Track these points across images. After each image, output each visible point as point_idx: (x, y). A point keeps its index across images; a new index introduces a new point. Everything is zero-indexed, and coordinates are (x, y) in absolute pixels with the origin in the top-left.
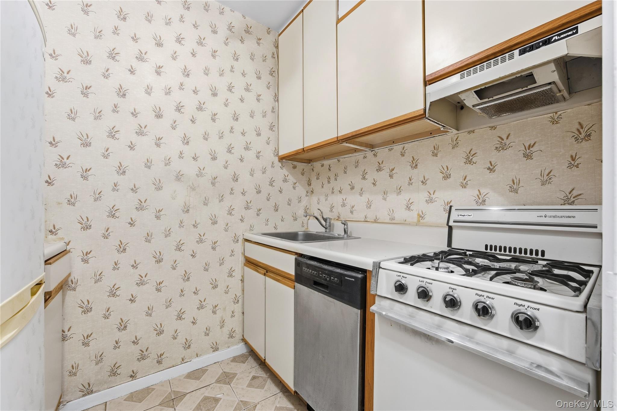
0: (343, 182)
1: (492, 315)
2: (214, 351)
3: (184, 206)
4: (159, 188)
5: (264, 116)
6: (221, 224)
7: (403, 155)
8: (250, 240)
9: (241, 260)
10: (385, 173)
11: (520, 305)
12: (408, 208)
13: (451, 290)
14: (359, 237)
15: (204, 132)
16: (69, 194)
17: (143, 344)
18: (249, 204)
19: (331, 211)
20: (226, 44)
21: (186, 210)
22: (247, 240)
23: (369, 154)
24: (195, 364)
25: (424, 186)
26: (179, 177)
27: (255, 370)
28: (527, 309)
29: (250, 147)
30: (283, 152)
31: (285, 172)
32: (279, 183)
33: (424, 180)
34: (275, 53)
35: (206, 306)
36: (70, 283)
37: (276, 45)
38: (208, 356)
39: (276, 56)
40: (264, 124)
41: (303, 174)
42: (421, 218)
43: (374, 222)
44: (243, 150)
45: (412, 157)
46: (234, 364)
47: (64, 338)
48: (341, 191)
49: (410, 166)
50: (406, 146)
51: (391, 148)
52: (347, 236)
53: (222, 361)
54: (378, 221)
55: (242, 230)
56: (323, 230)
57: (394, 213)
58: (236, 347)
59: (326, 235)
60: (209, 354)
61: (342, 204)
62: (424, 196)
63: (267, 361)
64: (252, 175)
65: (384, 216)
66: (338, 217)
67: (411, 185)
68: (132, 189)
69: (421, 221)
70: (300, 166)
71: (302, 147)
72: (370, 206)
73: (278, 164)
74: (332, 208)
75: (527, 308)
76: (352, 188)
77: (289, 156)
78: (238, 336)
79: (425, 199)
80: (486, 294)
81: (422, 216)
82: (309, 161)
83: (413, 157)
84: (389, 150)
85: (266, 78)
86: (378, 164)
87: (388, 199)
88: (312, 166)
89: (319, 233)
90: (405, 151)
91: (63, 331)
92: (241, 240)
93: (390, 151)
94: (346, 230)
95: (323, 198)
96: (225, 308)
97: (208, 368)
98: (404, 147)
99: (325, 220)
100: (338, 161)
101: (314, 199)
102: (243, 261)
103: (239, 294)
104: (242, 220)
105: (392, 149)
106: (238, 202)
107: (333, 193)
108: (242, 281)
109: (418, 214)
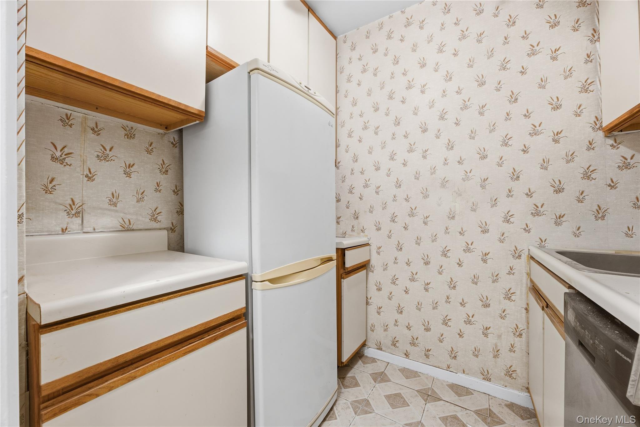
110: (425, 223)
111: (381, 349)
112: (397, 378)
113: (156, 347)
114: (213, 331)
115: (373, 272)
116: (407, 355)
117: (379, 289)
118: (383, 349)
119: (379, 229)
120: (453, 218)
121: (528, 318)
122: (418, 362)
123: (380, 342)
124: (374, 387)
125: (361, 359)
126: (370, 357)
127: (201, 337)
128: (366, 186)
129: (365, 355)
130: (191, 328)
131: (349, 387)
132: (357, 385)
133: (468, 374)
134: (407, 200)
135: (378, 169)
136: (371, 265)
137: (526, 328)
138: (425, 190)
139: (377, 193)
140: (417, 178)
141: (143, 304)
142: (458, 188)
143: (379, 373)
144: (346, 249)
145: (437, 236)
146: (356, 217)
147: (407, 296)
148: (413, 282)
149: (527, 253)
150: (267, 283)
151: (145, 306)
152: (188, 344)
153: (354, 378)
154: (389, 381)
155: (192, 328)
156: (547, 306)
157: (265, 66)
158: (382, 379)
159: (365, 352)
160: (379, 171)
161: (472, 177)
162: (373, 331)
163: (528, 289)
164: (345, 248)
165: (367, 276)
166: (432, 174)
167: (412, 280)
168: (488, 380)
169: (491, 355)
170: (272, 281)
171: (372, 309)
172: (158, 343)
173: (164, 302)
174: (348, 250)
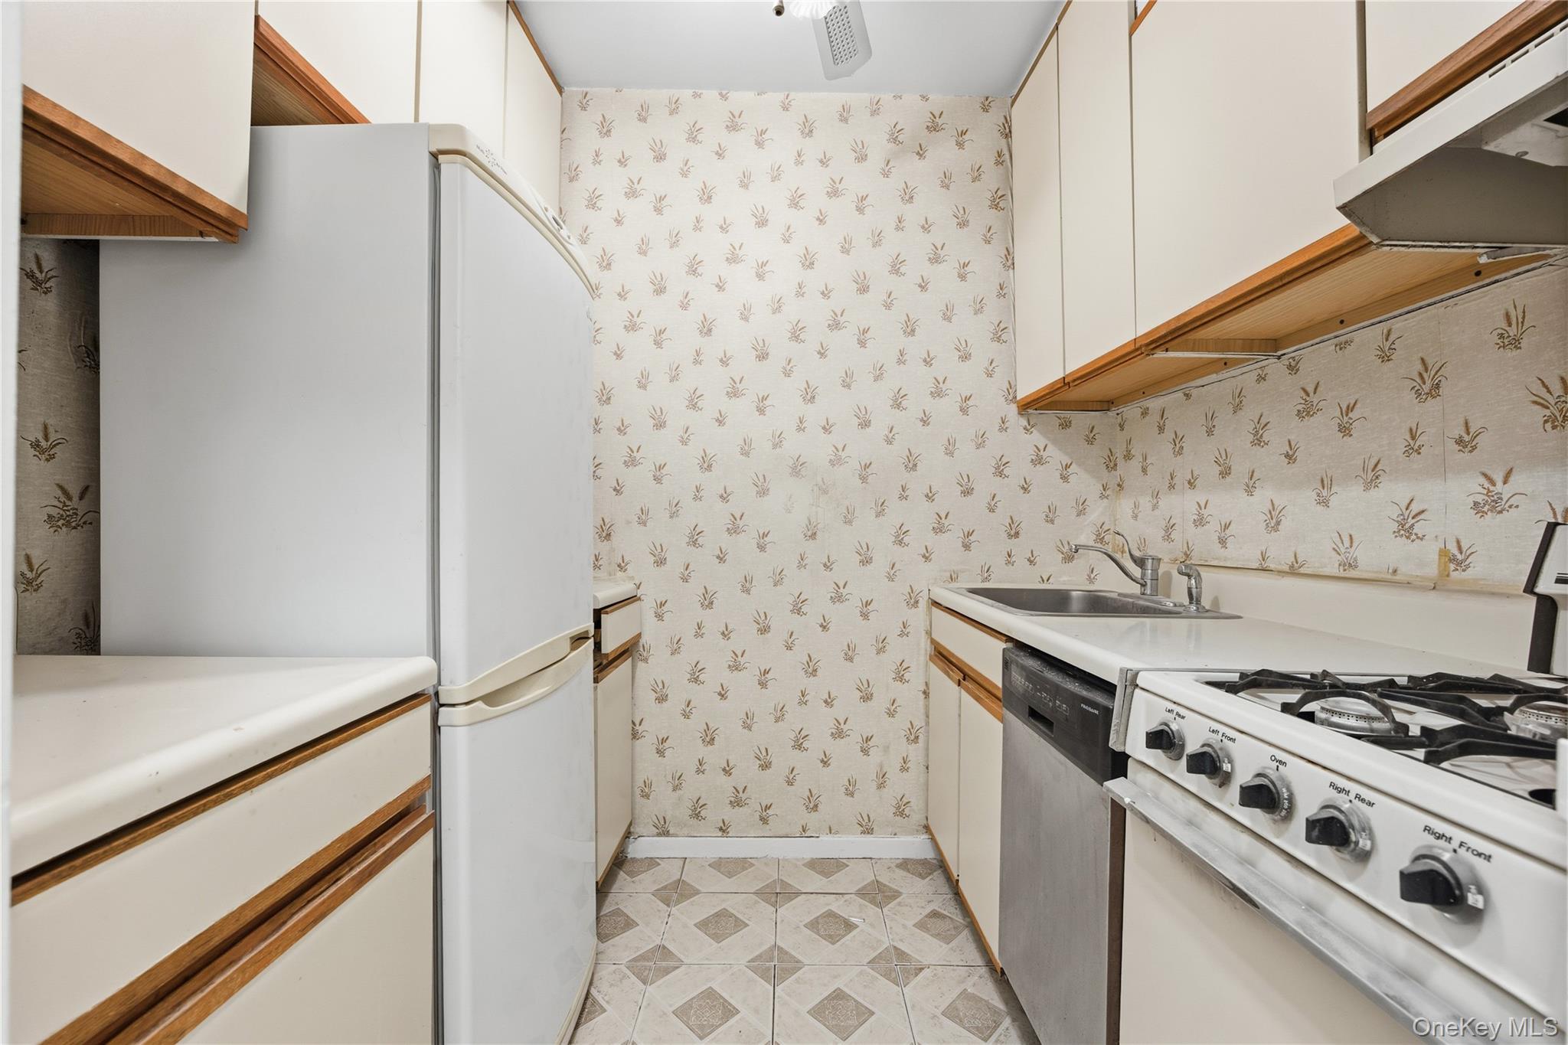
0: (1200, 458)
1: (1357, 848)
2: (863, 832)
3: (807, 526)
4: (763, 492)
5: (978, 311)
6: (880, 565)
7: (1385, 358)
8: (939, 602)
9: (925, 647)
10: (1324, 422)
11: (1440, 837)
12: (1405, 529)
13: (1275, 764)
14: (1239, 614)
15: (844, 370)
16: (639, 508)
17: (739, 778)
18: (943, 521)
19: (1168, 537)
20: (886, 175)
21: (809, 533)
22: (936, 604)
23: (1274, 367)
24: (827, 846)
25: (1466, 456)
26: (797, 469)
27: (941, 900)
28: (1459, 850)
29: (944, 389)
30: (1027, 389)
31: (1037, 438)
32: (1020, 468)
33: (1468, 434)
34: (1006, 152)
35: (847, 733)
36: (642, 649)
37: (1008, 130)
38: (851, 838)
39: (1004, 159)
40: (975, 329)
41: (1090, 441)
42: (1452, 566)
43: (1288, 573)
44: (929, 398)
45: (1420, 361)
46: (901, 873)
47: (635, 735)
48: (1192, 481)
49: (1414, 391)
50: (1397, 326)
51: (1343, 339)
52: (1198, 608)
53: (880, 859)
54: (1302, 570)
55: (928, 580)
56: (1136, 589)
57: (1355, 545)
58: (910, 839)
59: (1141, 602)
60: (853, 834)
61: (1196, 517)
62: (1467, 487)
63: (960, 884)
64: (950, 453)
65: (1321, 555)
66: (1186, 554)
67: (1415, 454)
68: (721, 496)
69: (1455, 575)
70: (1082, 420)
71: (1062, 376)
72: (1278, 523)
73: (1016, 421)
74: (1169, 529)
75: (1457, 848)
76: (1225, 473)
77: (1038, 399)
78: (917, 818)
79: (1470, 501)
80: (1355, 789)
81: (1460, 557)
82: (1106, 404)
83: (1422, 359)
84: (1338, 348)
85: (983, 216)
86: (1303, 394)
87: (1334, 501)
88: (1120, 415)
89: (1126, 596)
90: (1393, 343)
91: (633, 723)
92: (923, 603)
93: (1341, 349)
94: (1194, 591)
95: (1145, 502)
96: (888, 747)
97: (851, 863)
98: (1389, 332)
99: (1140, 562)
100: (1185, 398)
101: (1125, 505)
102: (929, 649)
103: (919, 723)
104: (926, 558)
105: (1346, 342)
106: (918, 516)
107: (1172, 487)
108: (926, 693)
109: (1441, 551)
110: (762, 548)
111: (665, 833)
112: (710, 882)
113: (235, 926)
114: (362, 855)
115: (646, 660)
116: (724, 830)
117: (662, 699)
118: (671, 832)
119: (660, 562)
120: (813, 536)
121: (927, 707)
122: (747, 837)
123: (664, 818)
124: (669, 915)
125: (624, 869)
126: (642, 859)
127: (334, 876)
128: (631, 462)
129: (629, 857)
130: (317, 854)
131: (614, 936)
132: (629, 924)
133: (837, 832)
134: (724, 498)
135: (660, 425)
136: (641, 645)
137: (923, 724)
138: (762, 480)
139: (658, 479)
140: (746, 453)
141: (205, 805)
142: (823, 479)
143: (671, 884)
144: (602, 611)
145: (783, 573)
146: (604, 534)
147: (723, 704)
148: (736, 671)
149: (926, 598)
150: (480, 704)
151: (210, 808)
152: (306, 901)
153: (618, 912)
154: (697, 892)
155: (319, 854)
156: (966, 676)
157: (482, 151)
158: (681, 895)
159: (629, 851)
160: (663, 431)
161: (847, 460)
162: (647, 796)
163: (928, 657)
164: (600, 607)
165: (632, 672)
166: (775, 446)
167: (735, 667)
168: (868, 833)
169: (874, 785)
170: (490, 699)
171: (646, 746)
172: (240, 914)
173: (254, 789)
174: (607, 613)
